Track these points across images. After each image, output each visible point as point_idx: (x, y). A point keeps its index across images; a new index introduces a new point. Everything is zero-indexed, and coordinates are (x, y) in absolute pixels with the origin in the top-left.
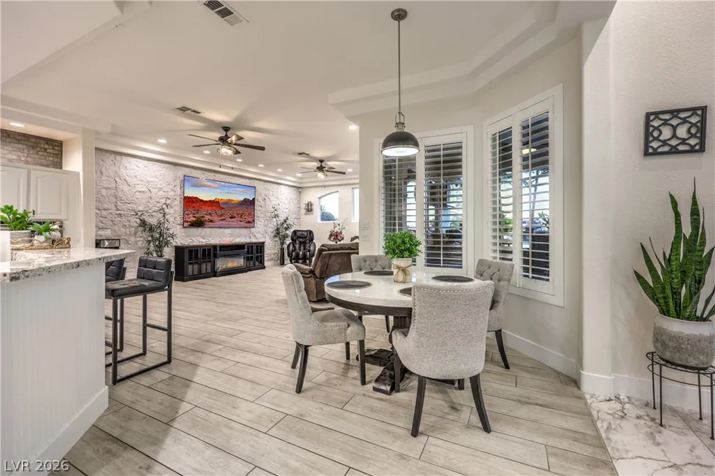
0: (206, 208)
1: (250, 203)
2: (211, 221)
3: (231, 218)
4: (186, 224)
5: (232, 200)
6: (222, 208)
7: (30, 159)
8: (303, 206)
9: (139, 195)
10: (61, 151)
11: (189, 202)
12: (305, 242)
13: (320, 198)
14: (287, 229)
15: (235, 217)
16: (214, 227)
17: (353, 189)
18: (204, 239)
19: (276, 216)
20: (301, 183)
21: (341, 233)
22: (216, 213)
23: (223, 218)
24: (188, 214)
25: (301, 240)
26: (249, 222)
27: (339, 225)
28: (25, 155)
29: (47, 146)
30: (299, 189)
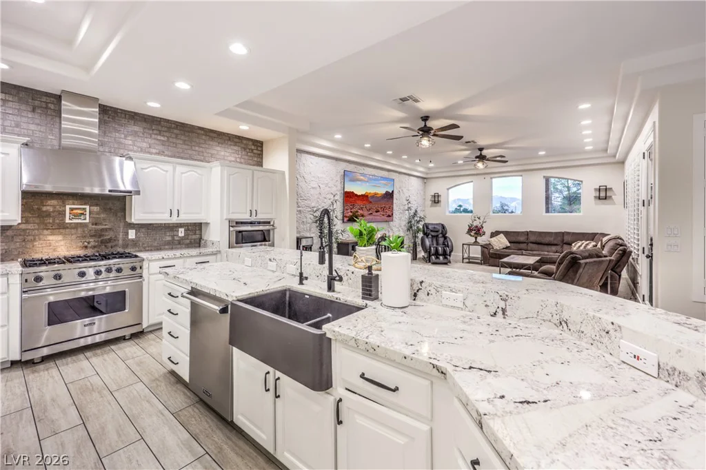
0: (359, 202)
1: (389, 196)
2: (363, 216)
3: (376, 212)
4: (346, 219)
5: (378, 194)
6: (371, 202)
7: (242, 161)
8: (429, 198)
9: (312, 191)
10: (262, 151)
11: (349, 197)
12: (437, 236)
13: (448, 189)
14: (418, 222)
15: (379, 211)
17: (491, 178)
19: (409, 209)
20: (427, 174)
21: (482, 227)
22: (366, 207)
23: (371, 212)
24: (347, 210)
25: (433, 234)
26: (389, 216)
27: (479, 218)
28: (240, 156)
29: (253, 147)
30: (424, 179)
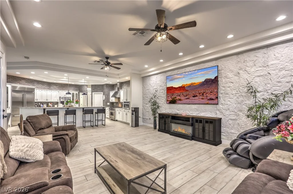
0: (177, 92)
2: (180, 100)
3: (194, 97)
4: (168, 102)
5: (195, 83)
6: (187, 90)
11: (170, 90)
15: (197, 96)
16: (183, 104)
18: (179, 111)
22: (183, 94)
23: (188, 97)
24: (168, 97)
26: (212, 99)
